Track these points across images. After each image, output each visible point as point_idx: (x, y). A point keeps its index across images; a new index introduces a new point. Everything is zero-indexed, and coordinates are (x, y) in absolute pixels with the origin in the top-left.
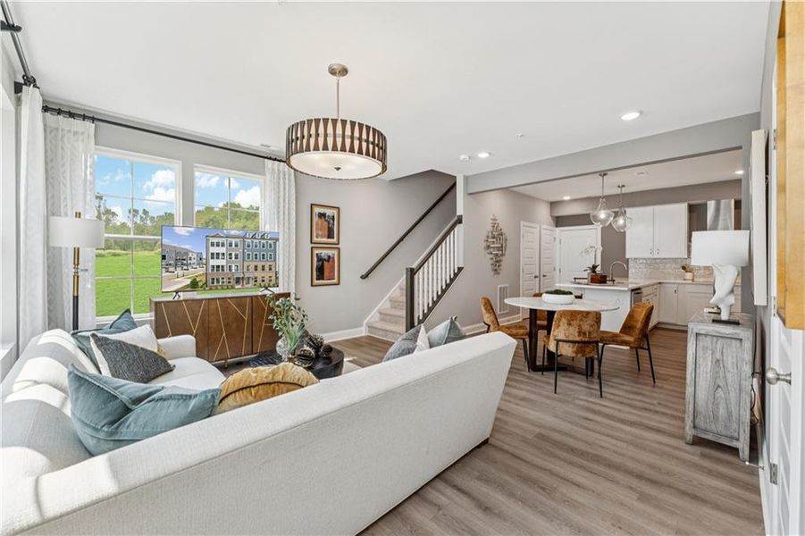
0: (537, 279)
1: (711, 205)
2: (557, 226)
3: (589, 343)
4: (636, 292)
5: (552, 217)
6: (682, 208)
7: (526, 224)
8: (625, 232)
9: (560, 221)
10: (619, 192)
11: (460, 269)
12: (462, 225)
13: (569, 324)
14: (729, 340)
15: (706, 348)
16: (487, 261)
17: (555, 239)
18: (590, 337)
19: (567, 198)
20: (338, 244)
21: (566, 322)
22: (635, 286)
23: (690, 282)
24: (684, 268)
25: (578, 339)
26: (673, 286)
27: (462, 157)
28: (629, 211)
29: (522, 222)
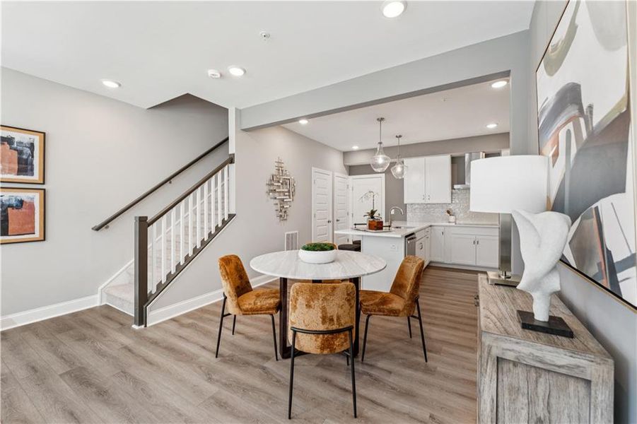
0: (331, 224)
1: (467, 156)
2: (350, 175)
3: (338, 331)
4: (410, 237)
5: (345, 165)
6: (447, 159)
7: (317, 170)
8: (403, 179)
9: (352, 170)
10: (396, 144)
11: (231, 216)
12: (234, 165)
13: (308, 306)
14: (562, 379)
15: (515, 390)
16: (271, 206)
17: (348, 186)
18: (339, 324)
19: (355, 148)
20: (44, 184)
21: (304, 303)
22: (409, 231)
23: (454, 224)
24: (448, 212)
25: (322, 328)
26: (439, 228)
27: (210, 72)
28: (406, 161)
29: (313, 168)
